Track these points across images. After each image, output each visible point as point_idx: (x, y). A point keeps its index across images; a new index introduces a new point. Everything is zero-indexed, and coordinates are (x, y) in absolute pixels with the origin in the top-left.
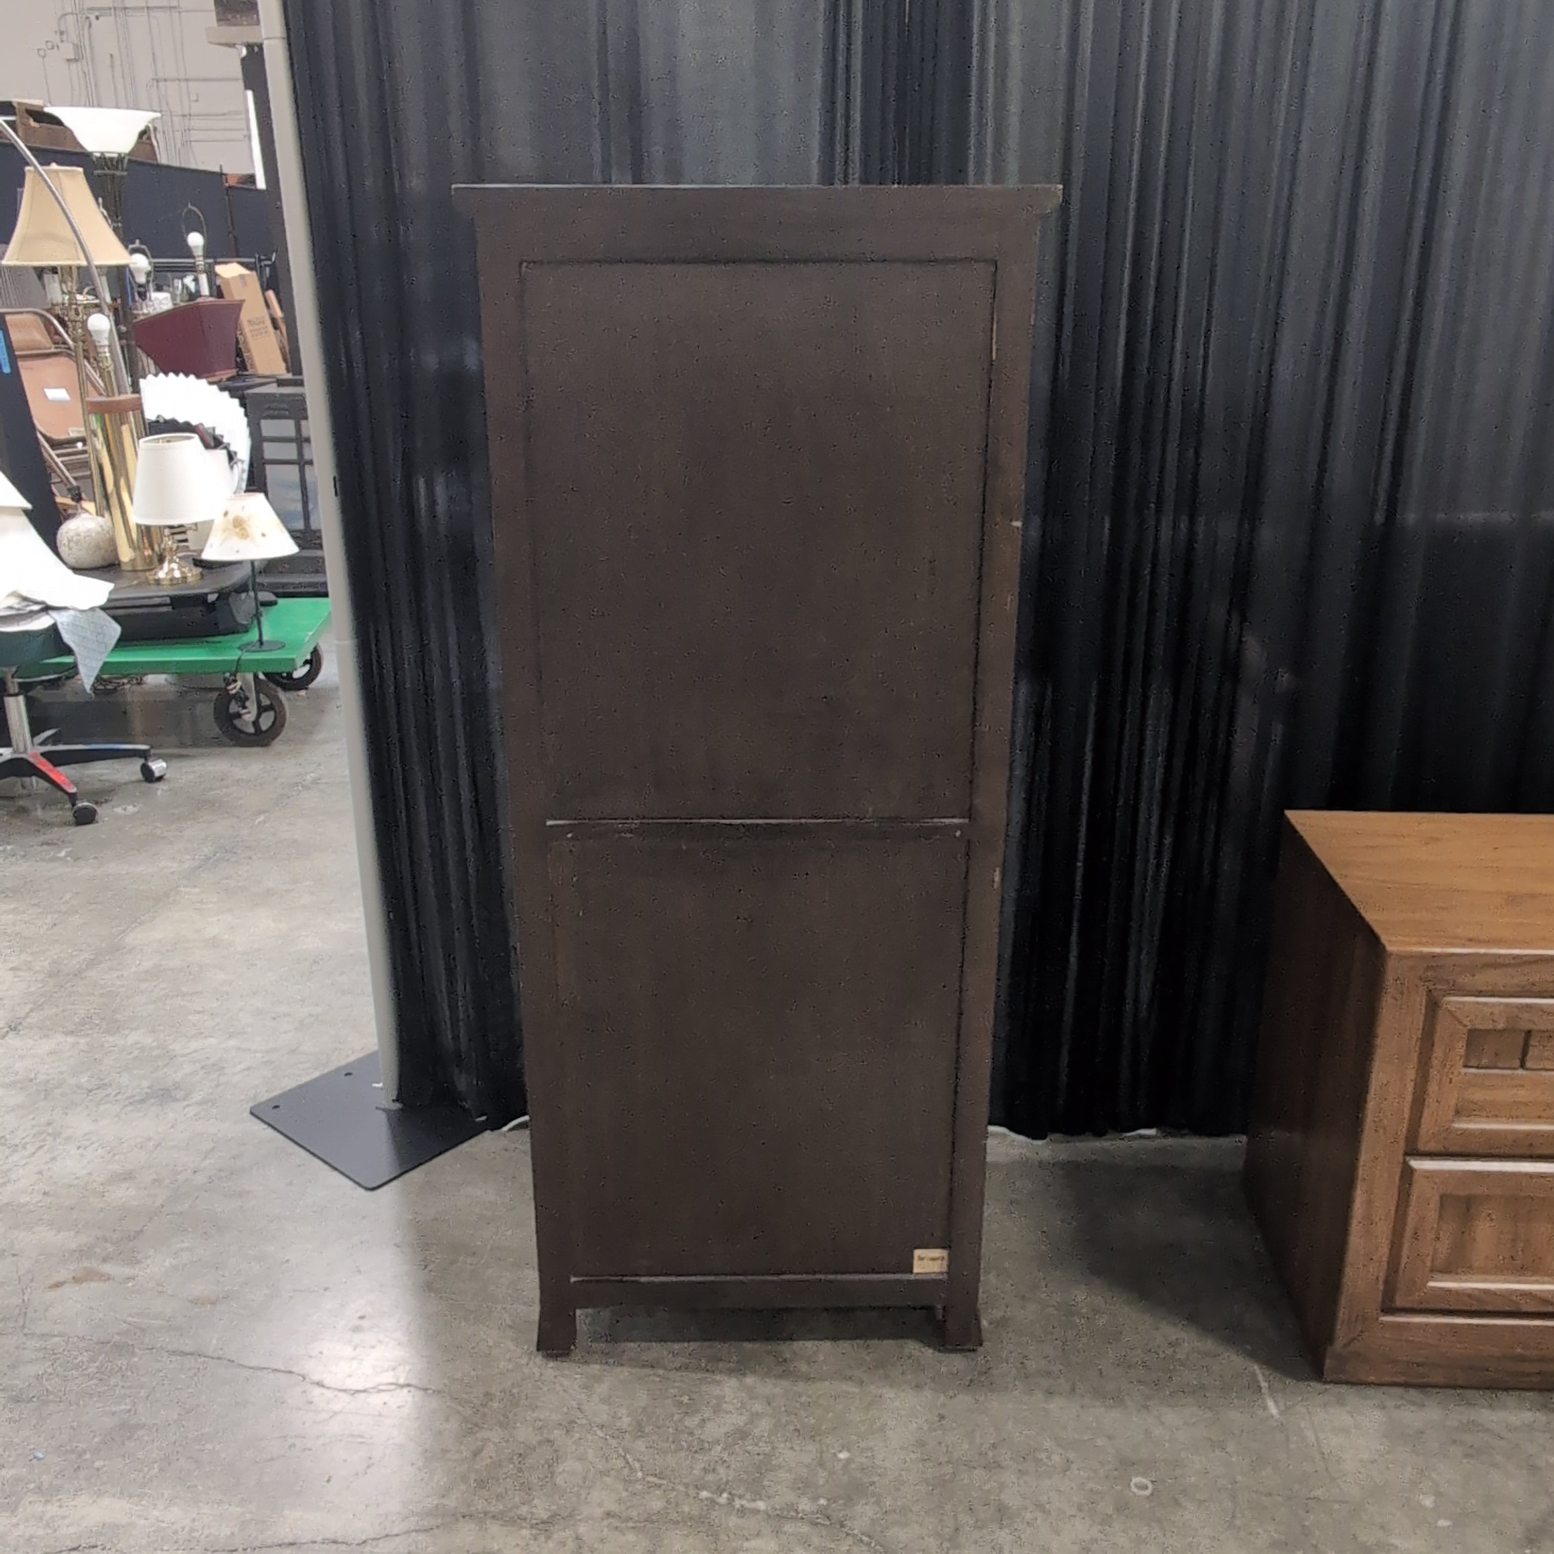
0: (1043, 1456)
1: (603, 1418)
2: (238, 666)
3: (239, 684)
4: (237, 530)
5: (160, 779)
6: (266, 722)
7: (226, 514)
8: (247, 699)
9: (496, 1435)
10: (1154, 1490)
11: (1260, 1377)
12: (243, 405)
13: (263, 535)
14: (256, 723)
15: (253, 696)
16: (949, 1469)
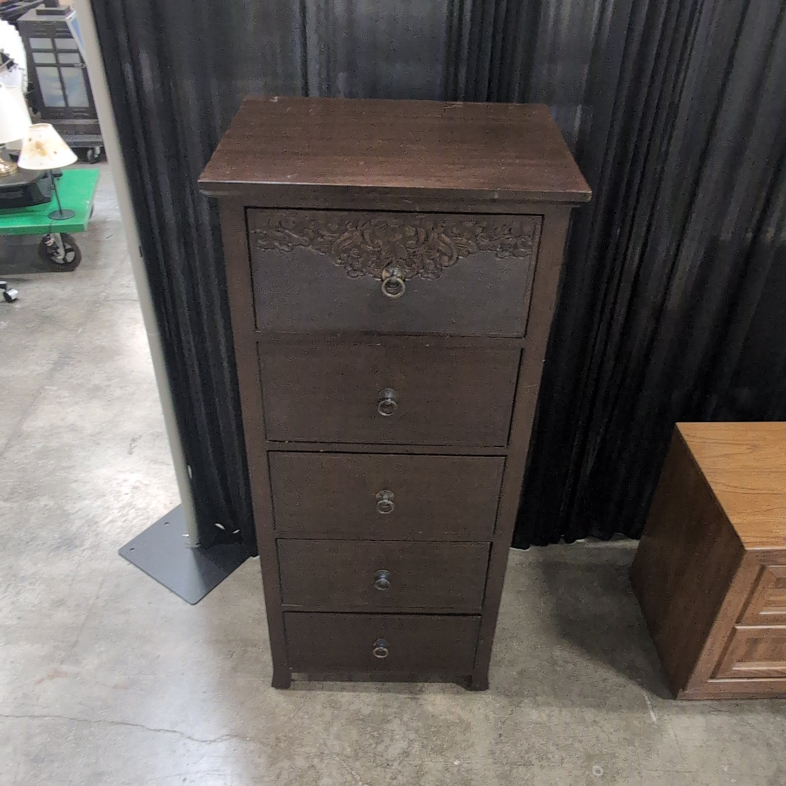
0: (550, 756)
1: (337, 749)
2: (50, 230)
3: (52, 241)
4: (39, 150)
5: (15, 300)
6: (70, 256)
7: (30, 140)
8: (58, 248)
9: (286, 764)
10: (604, 773)
11: (646, 698)
12: (17, 28)
13: (55, 153)
14: (64, 259)
15: (60, 244)
16: (507, 768)
